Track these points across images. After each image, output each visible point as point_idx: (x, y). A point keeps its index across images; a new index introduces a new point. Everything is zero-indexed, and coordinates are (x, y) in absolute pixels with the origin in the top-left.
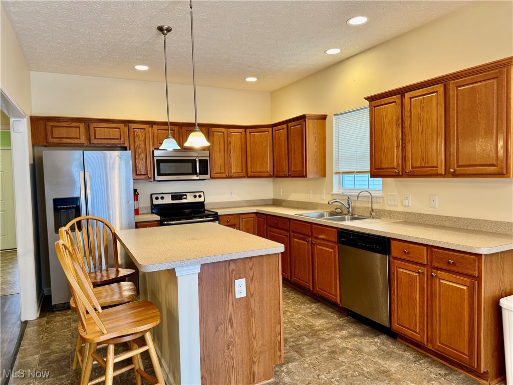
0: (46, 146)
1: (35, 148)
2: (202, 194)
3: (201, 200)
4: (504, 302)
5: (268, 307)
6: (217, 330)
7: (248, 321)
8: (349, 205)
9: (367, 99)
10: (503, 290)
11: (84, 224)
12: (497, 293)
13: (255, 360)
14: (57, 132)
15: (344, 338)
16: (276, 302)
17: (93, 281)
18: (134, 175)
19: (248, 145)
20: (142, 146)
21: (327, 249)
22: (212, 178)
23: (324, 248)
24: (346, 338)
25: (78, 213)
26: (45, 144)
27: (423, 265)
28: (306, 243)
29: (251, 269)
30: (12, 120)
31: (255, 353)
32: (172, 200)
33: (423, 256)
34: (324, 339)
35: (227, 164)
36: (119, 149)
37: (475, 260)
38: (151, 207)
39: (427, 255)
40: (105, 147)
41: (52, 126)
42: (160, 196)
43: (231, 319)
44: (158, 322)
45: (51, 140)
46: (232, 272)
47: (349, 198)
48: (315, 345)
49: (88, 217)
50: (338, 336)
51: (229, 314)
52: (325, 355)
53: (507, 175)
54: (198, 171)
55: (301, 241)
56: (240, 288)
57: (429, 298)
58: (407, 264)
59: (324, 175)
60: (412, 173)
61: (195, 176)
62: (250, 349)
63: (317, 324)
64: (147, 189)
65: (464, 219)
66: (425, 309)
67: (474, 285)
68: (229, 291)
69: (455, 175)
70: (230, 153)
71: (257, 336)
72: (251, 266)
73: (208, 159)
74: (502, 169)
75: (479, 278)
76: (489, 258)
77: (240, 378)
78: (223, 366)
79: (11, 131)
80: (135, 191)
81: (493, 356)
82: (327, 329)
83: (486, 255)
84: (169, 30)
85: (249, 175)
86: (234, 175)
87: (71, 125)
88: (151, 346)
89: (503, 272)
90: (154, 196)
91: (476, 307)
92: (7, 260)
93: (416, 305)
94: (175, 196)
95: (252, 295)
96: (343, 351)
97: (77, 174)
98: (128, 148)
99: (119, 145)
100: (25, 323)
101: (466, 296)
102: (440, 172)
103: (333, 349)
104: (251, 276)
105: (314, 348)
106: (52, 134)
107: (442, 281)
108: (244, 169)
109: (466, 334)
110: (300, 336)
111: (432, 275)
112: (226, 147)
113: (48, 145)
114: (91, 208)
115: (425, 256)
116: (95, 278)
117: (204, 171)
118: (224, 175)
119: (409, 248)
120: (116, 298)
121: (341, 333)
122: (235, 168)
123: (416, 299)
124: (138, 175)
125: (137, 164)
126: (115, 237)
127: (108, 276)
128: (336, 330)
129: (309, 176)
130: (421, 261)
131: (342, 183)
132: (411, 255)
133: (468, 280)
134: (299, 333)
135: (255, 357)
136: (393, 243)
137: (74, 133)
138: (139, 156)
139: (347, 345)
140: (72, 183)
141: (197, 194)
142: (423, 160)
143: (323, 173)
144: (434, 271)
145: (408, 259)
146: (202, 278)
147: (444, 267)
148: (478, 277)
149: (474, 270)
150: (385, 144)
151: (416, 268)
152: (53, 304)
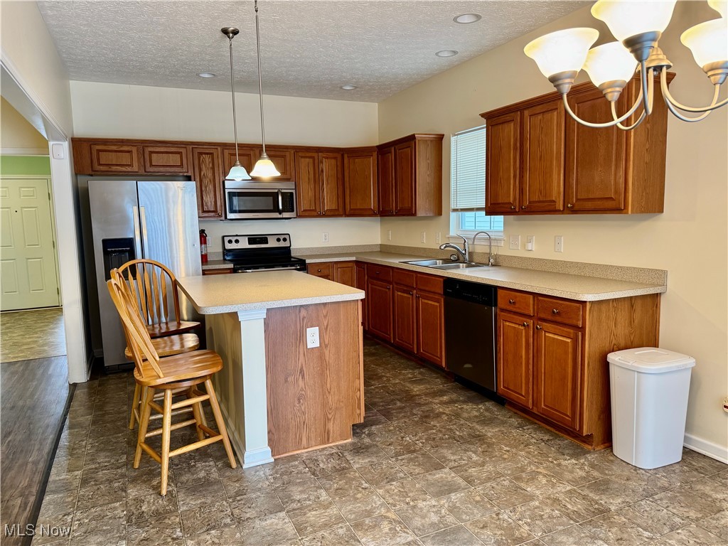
0: (92, 175)
1: (79, 177)
2: (287, 237)
3: (286, 244)
4: (612, 357)
5: (346, 360)
6: (286, 381)
7: (321, 374)
8: (465, 250)
9: (483, 115)
10: (614, 345)
11: (139, 269)
12: (607, 346)
13: (330, 416)
14: (105, 158)
15: (442, 403)
16: (355, 354)
17: (151, 332)
18: (201, 211)
19: (346, 174)
20: (210, 175)
21: (433, 303)
22: (298, 216)
23: (430, 302)
24: (446, 403)
25: (132, 256)
26: (91, 173)
27: (529, 317)
28: (410, 296)
29: (325, 317)
30: (51, 143)
31: (331, 409)
32: (249, 244)
33: (529, 306)
34: (419, 404)
35: (317, 199)
36: (181, 178)
37: (579, 309)
38: (224, 253)
39: (534, 305)
40: (164, 175)
41: (99, 151)
42: (233, 239)
43: (302, 371)
44: (219, 368)
45: (97, 167)
46: (303, 319)
47: (465, 241)
48: (407, 409)
49: (143, 260)
50: (437, 401)
51: (300, 365)
52: (415, 419)
53: (624, 211)
54: (281, 207)
55: (405, 295)
56: (313, 338)
57: (535, 354)
58: (514, 316)
59: (440, 213)
60: (529, 209)
61: (278, 214)
62: (324, 405)
63: (415, 390)
64: (217, 230)
65: (590, 264)
66: (531, 367)
67: (577, 336)
68: (300, 339)
69: (574, 211)
70: (323, 184)
71: (333, 390)
72: (325, 313)
73: (294, 191)
74: (619, 203)
75: (583, 329)
76: (596, 307)
77: (313, 435)
78: (293, 422)
79: (51, 156)
80: (202, 232)
81: (599, 418)
82: (426, 395)
83: (592, 303)
84: (235, 32)
85: (347, 213)
86: (328, 213)
87: (122, 149)
88: (212, 395)
89: (615, 324)
90: (227, 239)
91: (580, 362)
92: (47, 319)
93: (521, 363)
94: (252, 240)
95: (326, 346)
96: (438, 415)
97: (130, 210)
98: (193, 178)
99: (181, 174)
100: (74, 386)
101: (570, 350)
102: (557, 208)
103: (426, 414)
104: (325, 324)
105: (405, 412)
106: (98, 159)
107: (547, 334)
108: (341, 205)
109: (569, 393)
110: (393, 400)
111: (537, 327)
112: (317, 176)
113: (94, 173)
114: (147, 250)
115: (531, 306)
116: (153, 330)
117: (289, 206)
118: (316, 214)
119: (516, 297)
120: (177, 347)
121: (441, 399)
122: (329, 203)
123: (522, 357)
124: (205, 212)
125: (204, 198)
126: (175, 284)
127: (167, 328)
128: (436, 396)
129: (419, 214)
130: (526, 312)
131: (460, 223)
132: (517, 305)
133: (572, 331)
134: (392, 397)
135: (330, 414)
136: (500, 292)
137: (125, 159)
138: (206, 187)
139: (444, 410)
140: (125, 220)
141: (282, 237)
142: (541, 193)
143: (438, 211)
144: (539, 322)
145: (514, 310)
146: (268, 324)
147: (550, 318)
148: (582, 327)
149: (578, 320)
150: (501, 174)
151: (522, 321)
152: (106, 365)
